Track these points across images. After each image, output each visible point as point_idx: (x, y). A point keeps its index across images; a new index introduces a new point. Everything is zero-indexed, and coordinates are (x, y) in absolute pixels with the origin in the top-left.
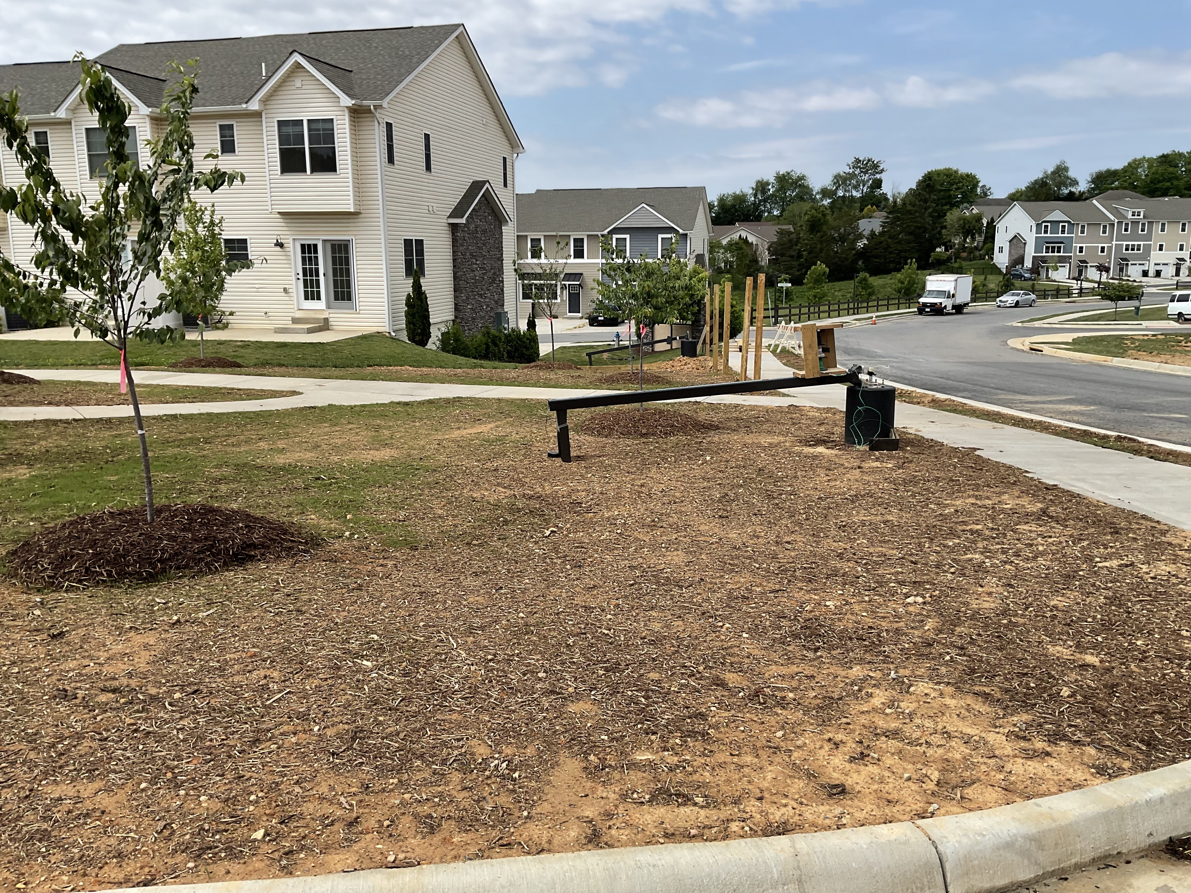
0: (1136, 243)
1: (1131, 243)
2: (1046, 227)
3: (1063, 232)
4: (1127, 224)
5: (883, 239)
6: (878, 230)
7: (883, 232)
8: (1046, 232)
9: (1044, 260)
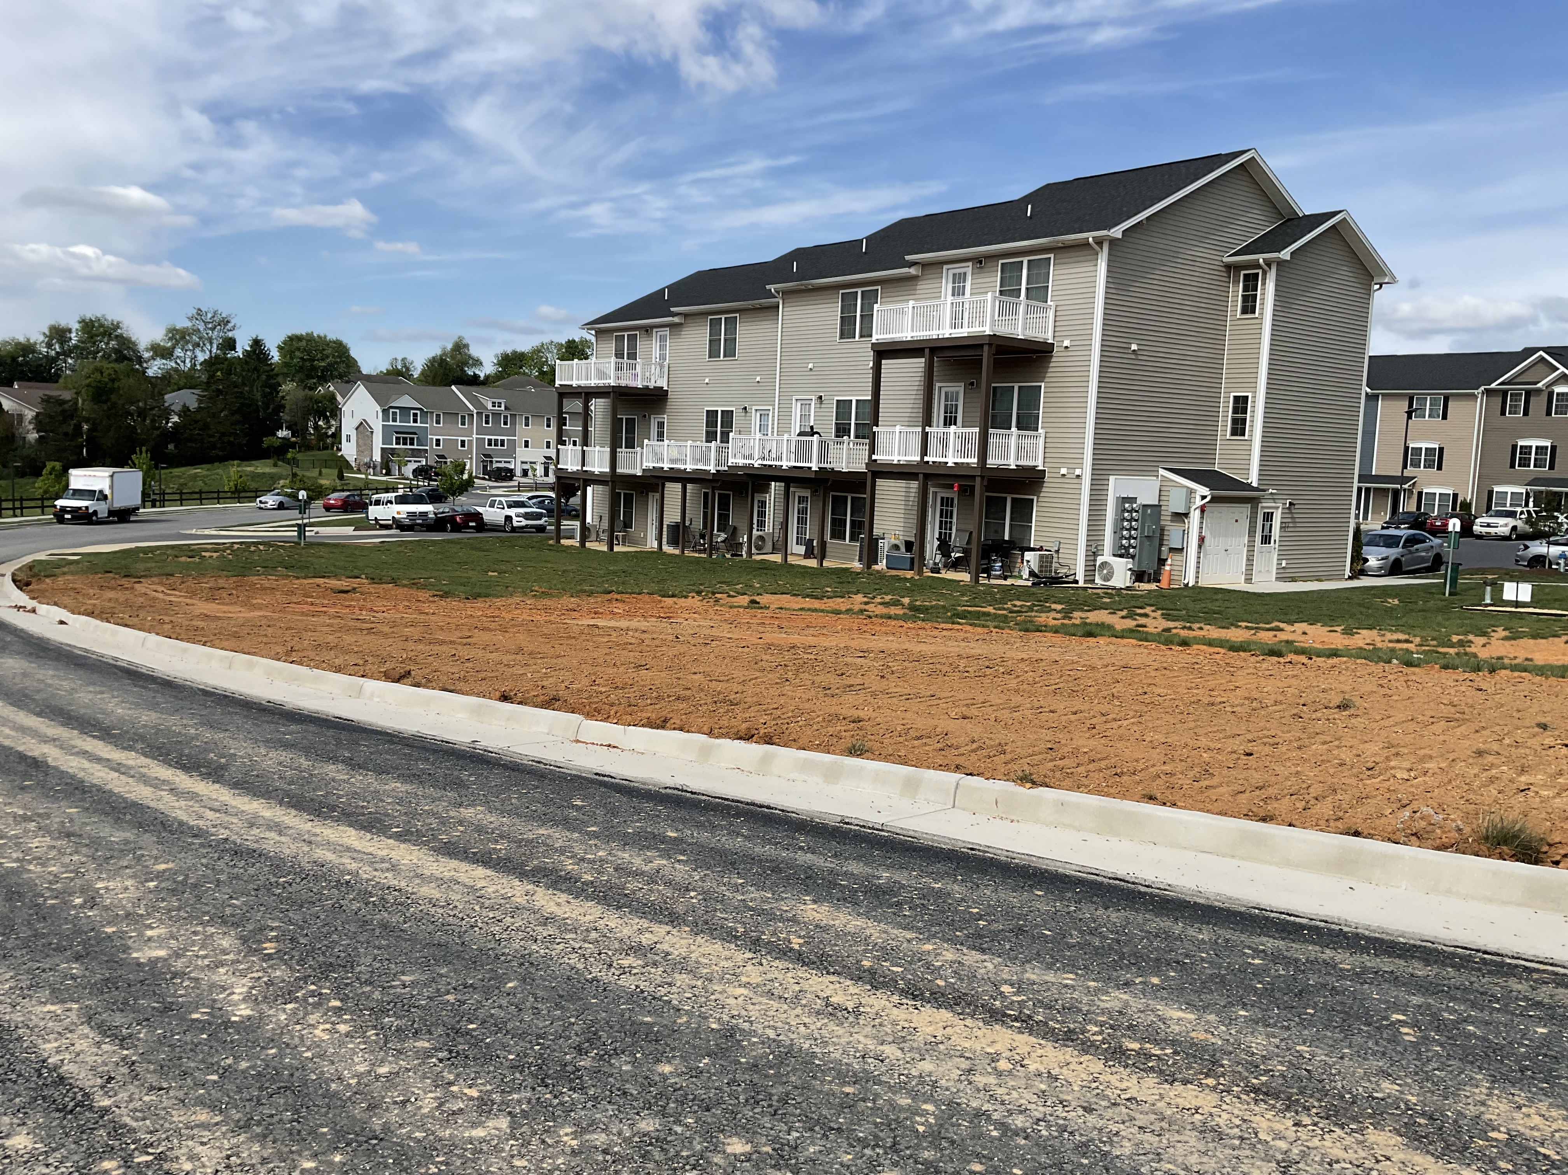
0: (499, 438)
1: (493, 437)
2: (394, 414)
3: (415, 421)
4: (487, 417)
5: (199, 417)
6: (193, 405)
7: (200, 407)
8: (394, 420)
9: (393, 452)
